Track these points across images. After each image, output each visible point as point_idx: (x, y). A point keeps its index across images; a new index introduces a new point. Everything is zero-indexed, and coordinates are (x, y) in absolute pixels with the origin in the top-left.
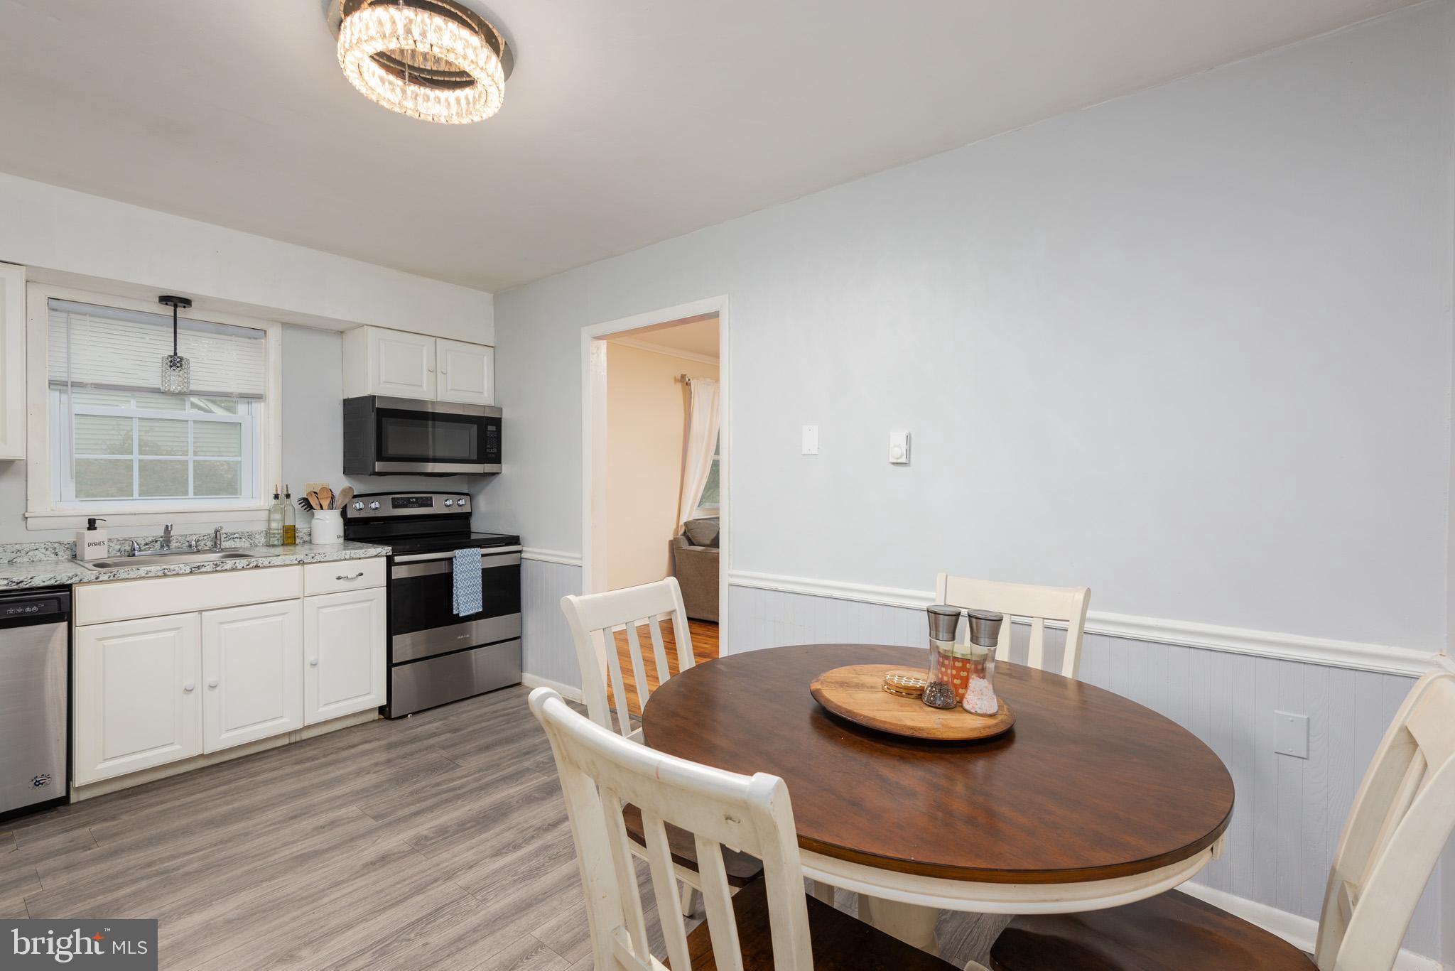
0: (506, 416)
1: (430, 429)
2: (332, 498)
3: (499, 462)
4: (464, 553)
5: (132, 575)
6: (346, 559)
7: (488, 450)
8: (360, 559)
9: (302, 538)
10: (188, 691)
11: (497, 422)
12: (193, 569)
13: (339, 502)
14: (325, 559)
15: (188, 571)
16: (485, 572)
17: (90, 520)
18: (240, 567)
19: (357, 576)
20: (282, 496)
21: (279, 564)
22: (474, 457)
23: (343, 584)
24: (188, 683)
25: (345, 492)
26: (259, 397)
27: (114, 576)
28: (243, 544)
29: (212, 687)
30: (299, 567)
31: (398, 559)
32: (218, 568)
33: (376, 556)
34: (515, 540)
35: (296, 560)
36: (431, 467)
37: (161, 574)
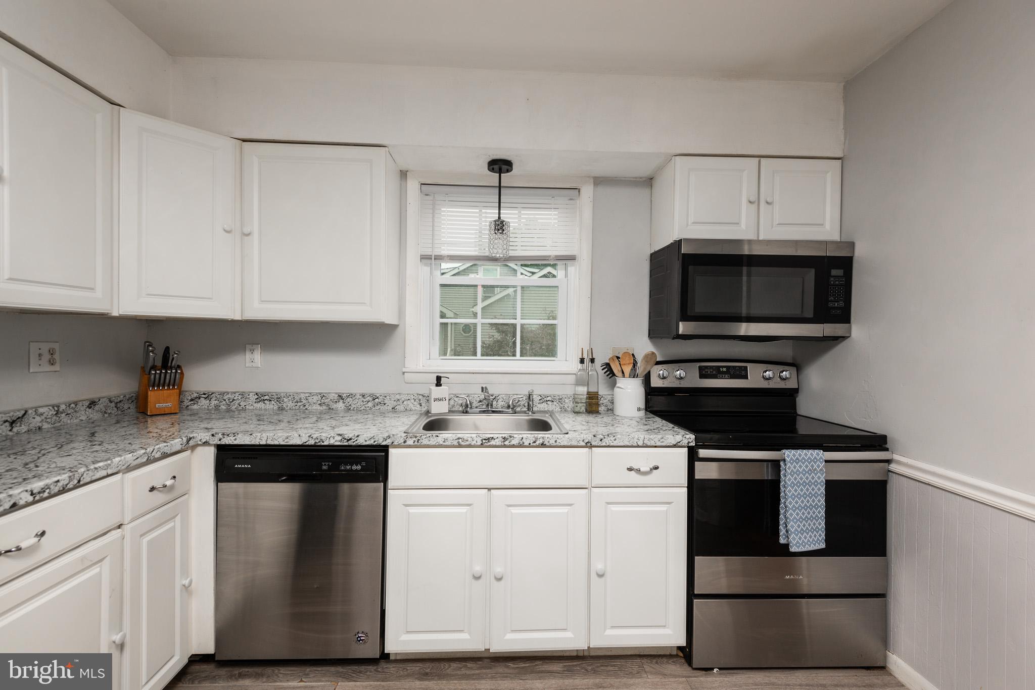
0: (860, 252)
1: (745, 278)
2: (634, 364)
3: (848, 321)
4: (797, 456)
5: (432, 442)
6: (638, 446)
7: (831, 305)
8: (656, 447)
9: (606, 406)
10: (477, 578)
11: (846, 263)
12: (484, 441)
13: (640, 369)
14: (615, 443)
15: (479, 443)
16: (832, 487)
17: (437, 377)
18: (526, 443)
19: (651, 470)
20: (587, 361)
21: (566, 443)
22: (810, 314)
23: (633, 477)
24: (478, 569)
25: (649, 357)
26: (572, 258)
27: (418, 442)
28: (554, 407)
29: (499, 579)
30: (586, 449)
31: (703, 453)
32: (507, 443)
33: (675, 446)
34: (878, 442)
35: (583, 441)
36: (745, 329)
37: (455, 443)
